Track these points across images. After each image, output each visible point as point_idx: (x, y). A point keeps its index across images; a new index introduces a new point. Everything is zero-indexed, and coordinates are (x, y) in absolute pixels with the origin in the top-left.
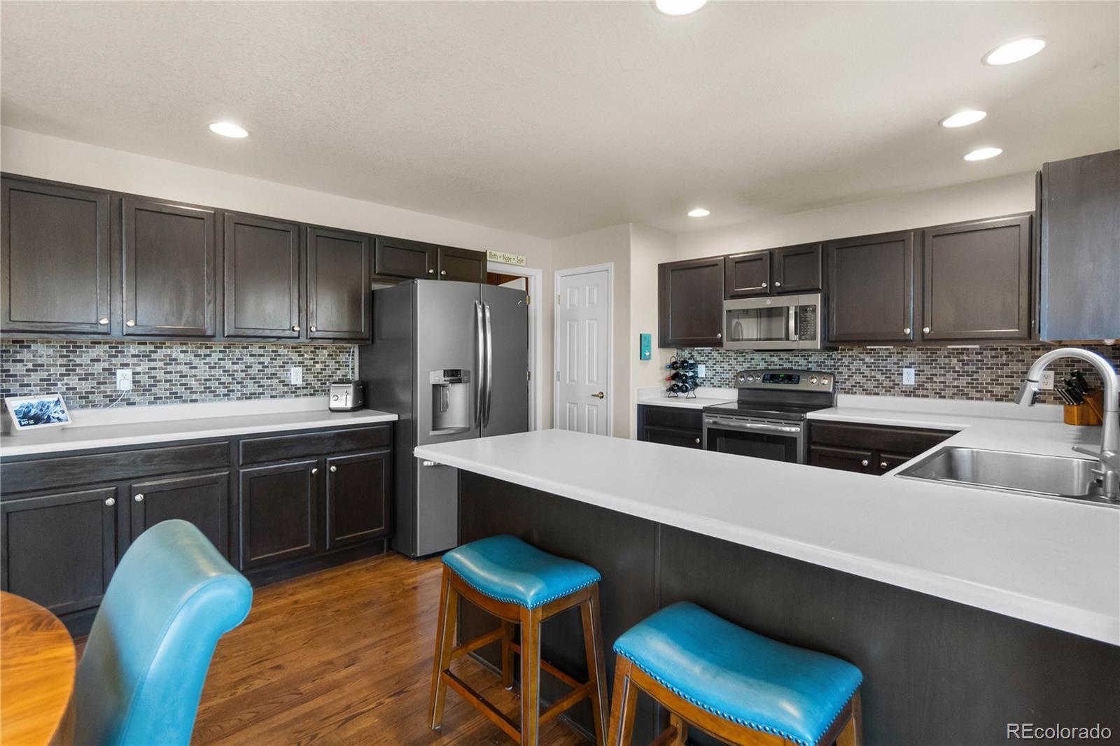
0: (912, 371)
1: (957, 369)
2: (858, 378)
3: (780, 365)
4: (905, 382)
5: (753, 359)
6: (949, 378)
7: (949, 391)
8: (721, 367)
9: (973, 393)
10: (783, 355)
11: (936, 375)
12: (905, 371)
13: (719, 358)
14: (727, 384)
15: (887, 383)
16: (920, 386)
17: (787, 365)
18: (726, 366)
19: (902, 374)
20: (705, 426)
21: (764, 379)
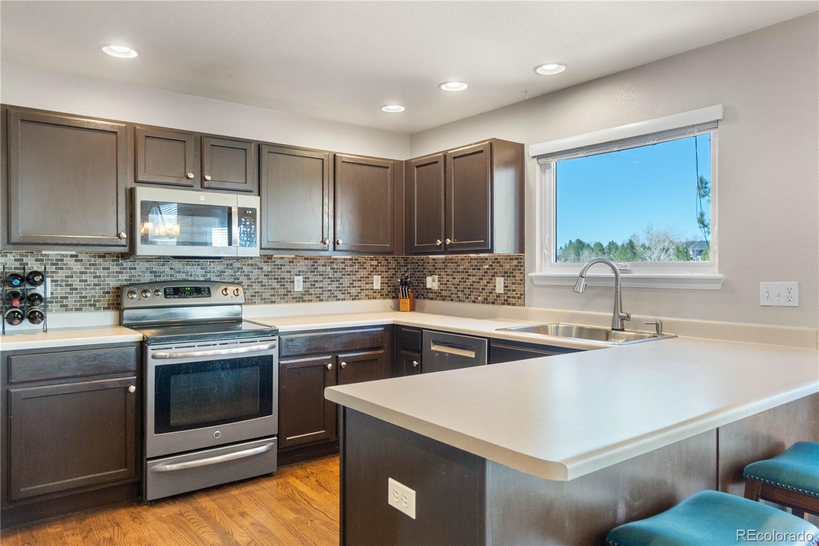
0: (301, 278)
1: (330, 276)
3: (172, 276)
4: (296, 289)
5: (135, 269)
6: (325, 284)
7: (325, 295)
8: (81, 281)
9: (340, 296)
10: (177, 265)
11: (317, 281)
12: (296, 278)
13: (78, 267)
14: (90, 305)
15: (282, 291)
16: (307, 292)
18: (91, 280)
19: (293, 282)
20: (151, 366)
21: (166, 295)
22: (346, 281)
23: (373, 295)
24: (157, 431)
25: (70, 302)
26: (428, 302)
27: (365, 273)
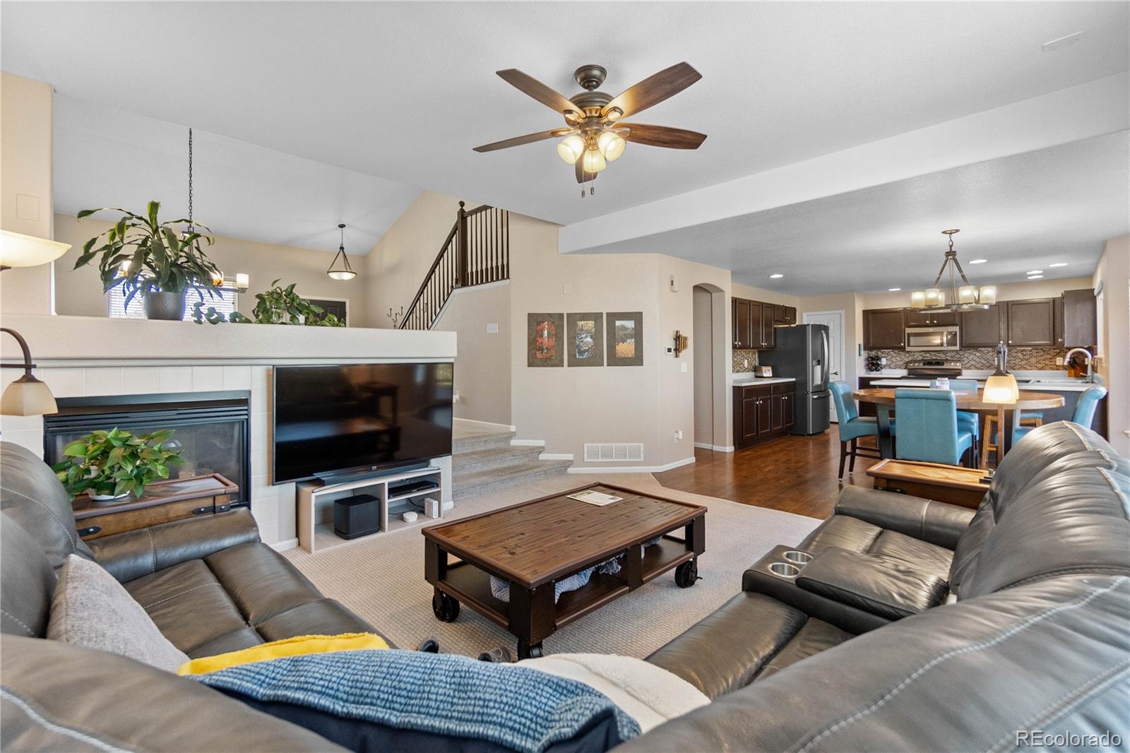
2: (973, 362)
6: (1017, 361)
8: (896, 359)
9: (1028, 367)
10: (931, 353)
11: (1011, 360)
13: (894, 355)
14: (901, 367)
15: (987, 364)
17: (935, 358)
18: (898, 359)
21: (924, 364)
22: (1033, 360)
25: (892, 366)
27: (1049, 356)
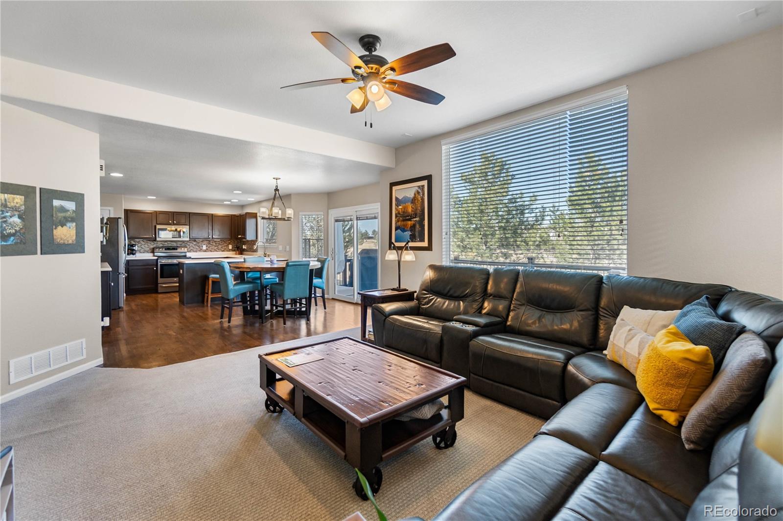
0: (205, 246)
1: (215, 245)
2: (192, 248)
3: (167, 245)
4: (204, 249)
6: (213, 247)
7: (213, 250)
8: (144, 246)
10: (169, 242)
11: (210, 247)
12: (204, 246)
13: (143, 243)
15: (199, 249)
16: (207, 249)
17: (170, 245)
18: (146, 246)
20: (159, 264)
21: (165, 249)
22: (220, 246)
23: (229, 250)
24: (161, 277)
25: (142, 250)
26: (245, 252)
27: (226, 244)
